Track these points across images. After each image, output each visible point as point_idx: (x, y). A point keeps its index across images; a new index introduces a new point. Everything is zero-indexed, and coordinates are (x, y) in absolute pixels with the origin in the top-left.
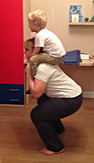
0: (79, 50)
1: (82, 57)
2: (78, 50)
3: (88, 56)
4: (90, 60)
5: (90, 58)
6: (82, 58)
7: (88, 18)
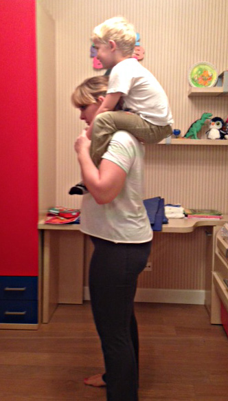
0: (162, 198)
1: (169, 212)
2: (160, 197)
3: (181, 209)
4: (186, 220)
5: (186, 216)
6: (167, 216)
7: (180, 129)
